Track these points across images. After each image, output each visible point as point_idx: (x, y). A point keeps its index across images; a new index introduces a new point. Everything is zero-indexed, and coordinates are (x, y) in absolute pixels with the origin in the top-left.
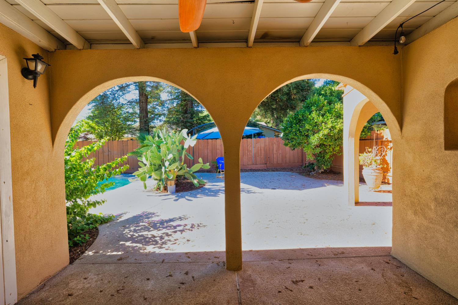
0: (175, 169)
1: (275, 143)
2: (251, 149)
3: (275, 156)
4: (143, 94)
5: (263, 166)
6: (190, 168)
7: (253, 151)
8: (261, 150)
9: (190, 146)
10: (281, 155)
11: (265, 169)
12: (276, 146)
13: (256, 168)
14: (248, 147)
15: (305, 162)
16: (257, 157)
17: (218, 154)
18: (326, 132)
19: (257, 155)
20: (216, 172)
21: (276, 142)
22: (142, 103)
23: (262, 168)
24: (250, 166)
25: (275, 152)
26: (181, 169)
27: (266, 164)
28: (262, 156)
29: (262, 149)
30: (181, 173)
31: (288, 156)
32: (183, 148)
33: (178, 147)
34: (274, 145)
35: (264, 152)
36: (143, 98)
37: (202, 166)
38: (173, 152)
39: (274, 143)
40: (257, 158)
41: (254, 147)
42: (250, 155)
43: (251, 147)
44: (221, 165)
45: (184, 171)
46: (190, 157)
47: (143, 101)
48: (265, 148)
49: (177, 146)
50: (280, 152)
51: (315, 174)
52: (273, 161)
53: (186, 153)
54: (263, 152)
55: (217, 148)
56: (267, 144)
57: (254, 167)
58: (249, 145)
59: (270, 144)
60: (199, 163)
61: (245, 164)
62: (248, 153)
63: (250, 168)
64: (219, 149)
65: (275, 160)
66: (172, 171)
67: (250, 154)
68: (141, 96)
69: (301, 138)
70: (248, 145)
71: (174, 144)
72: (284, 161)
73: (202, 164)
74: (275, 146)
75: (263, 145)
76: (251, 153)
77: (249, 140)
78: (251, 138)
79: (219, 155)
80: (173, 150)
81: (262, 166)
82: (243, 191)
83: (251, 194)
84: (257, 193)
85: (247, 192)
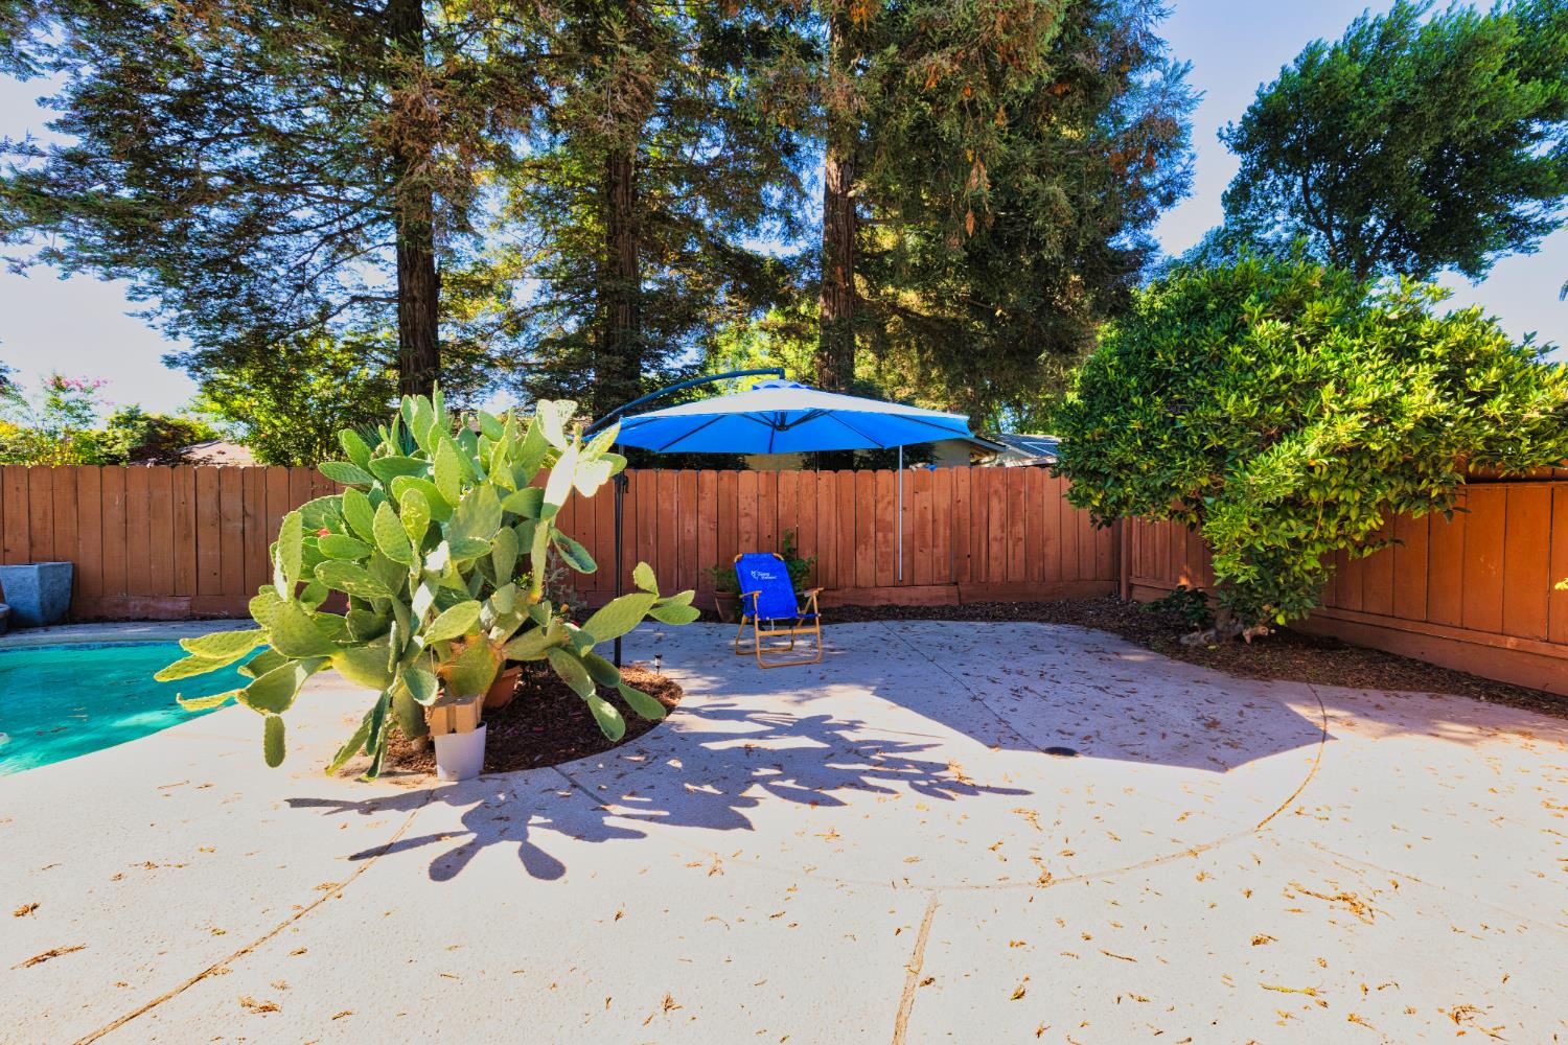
0: (495, 629)
1: (996, 492)
2: (889, 518)
3: (995, 548)
4: (413, 265)
5: (941, 591)
6: (579, 623)
7: (901, 523)
8: (934, 521)
9: (574, 494)
10: (1022, 543)
11: (954, 609)
12: (1004, 505)
13: (911, 600)
14: (880, 506)
15: (1128, 580)
16: (917, 551)
17: (745, 537)
18: (1347, 429)
19: (916, 543)
20: (732, 617)
21: (1002, 489)
22: (408, 304)
23: (939, 603)
24: (883, 592)
25: (995, 530)
26: (528, 625)
27: (956, 584)
28: (940, 551)
29: (941, 517)
30: (528, 648)
31: (1051, 550)
32: (538, 506)
33: (508, 499)
34: (995, 503)
35: (948, 532)
36: (415, 281)
37: (655, 606)
38: (476, 528)
39: (992, 490)
40: (918, 556)
41: (904, 509)
42: (886, 541)
43: (891, 507)
44: (756, 594)
45: (548, 639)
46: (578, 560)
47: (415, 293)
48: (955, 512)
49: (503, 493)
50: (1020, 529)
51: (1210, 642)
52: (988, 572)
53: (555, 533)
54: (943, 531)
55: (742, 512)
56: (963, 493)
57: (903, 597)
58: (883, 497)
59: (976, 495)
60: (637, 590)
61: (861, 583)
62: (880, 535)
63: (885, 603)
64: (747, 515)
65: (996, 569)
66: (471, 638)
67: (885, 536)
68: (408, 273)
69: (1184, 467)
70: (879, 495)
71: (478, 483)
72: (1036, 570)
73: (655, 599)
74: (997, 508)
75: (943, 502)
76: (891, 536)
77: (884, 475)
78: (895, 467)
79: (747, 541)
80: (472, 515)
81: (940, 594)
82: (895, 769)
83: (949, 798)
84: (983, 794)
85: (924, 783)
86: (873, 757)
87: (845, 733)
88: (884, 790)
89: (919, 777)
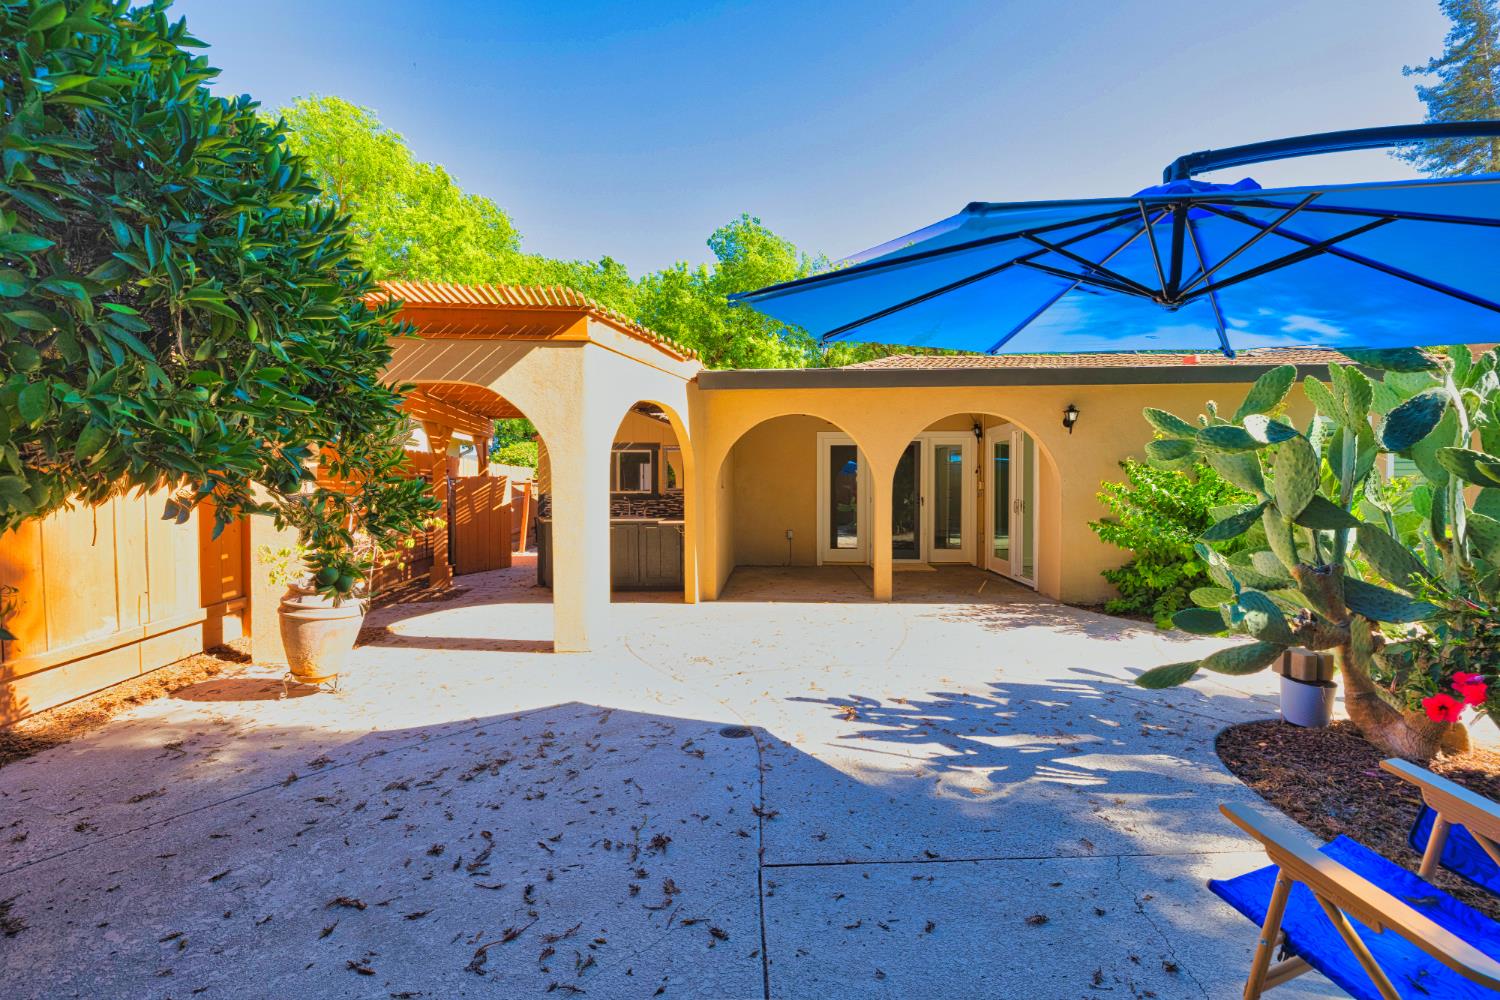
82: (890, 717)
83: (852, 696)
84: (825, 699)
85: (868, 706)
86: (914, 727)
87: (949, 752)
88: (900, 701)
89: (870, 710)
